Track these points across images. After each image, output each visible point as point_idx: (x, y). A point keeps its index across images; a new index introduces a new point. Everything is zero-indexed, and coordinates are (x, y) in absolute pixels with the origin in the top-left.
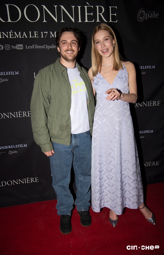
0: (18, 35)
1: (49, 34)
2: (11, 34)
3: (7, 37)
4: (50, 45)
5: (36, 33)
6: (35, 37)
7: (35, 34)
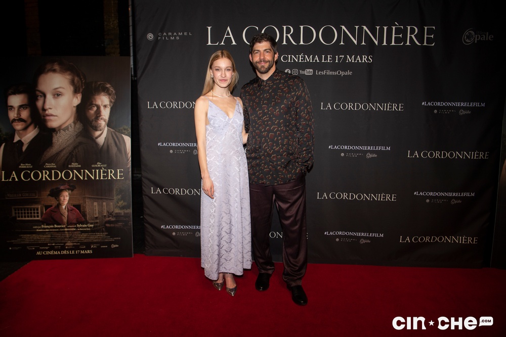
0: (309, 59)
1: (345, 58)
2: (302, 57)
3: (297, 61)
4: (345, 70)
5: (330, 57)
6: (329, 61)
7: (329, 59)
